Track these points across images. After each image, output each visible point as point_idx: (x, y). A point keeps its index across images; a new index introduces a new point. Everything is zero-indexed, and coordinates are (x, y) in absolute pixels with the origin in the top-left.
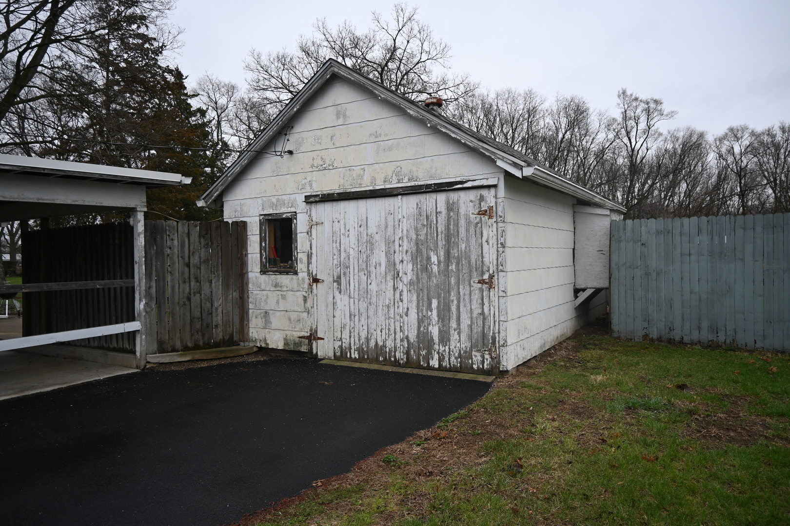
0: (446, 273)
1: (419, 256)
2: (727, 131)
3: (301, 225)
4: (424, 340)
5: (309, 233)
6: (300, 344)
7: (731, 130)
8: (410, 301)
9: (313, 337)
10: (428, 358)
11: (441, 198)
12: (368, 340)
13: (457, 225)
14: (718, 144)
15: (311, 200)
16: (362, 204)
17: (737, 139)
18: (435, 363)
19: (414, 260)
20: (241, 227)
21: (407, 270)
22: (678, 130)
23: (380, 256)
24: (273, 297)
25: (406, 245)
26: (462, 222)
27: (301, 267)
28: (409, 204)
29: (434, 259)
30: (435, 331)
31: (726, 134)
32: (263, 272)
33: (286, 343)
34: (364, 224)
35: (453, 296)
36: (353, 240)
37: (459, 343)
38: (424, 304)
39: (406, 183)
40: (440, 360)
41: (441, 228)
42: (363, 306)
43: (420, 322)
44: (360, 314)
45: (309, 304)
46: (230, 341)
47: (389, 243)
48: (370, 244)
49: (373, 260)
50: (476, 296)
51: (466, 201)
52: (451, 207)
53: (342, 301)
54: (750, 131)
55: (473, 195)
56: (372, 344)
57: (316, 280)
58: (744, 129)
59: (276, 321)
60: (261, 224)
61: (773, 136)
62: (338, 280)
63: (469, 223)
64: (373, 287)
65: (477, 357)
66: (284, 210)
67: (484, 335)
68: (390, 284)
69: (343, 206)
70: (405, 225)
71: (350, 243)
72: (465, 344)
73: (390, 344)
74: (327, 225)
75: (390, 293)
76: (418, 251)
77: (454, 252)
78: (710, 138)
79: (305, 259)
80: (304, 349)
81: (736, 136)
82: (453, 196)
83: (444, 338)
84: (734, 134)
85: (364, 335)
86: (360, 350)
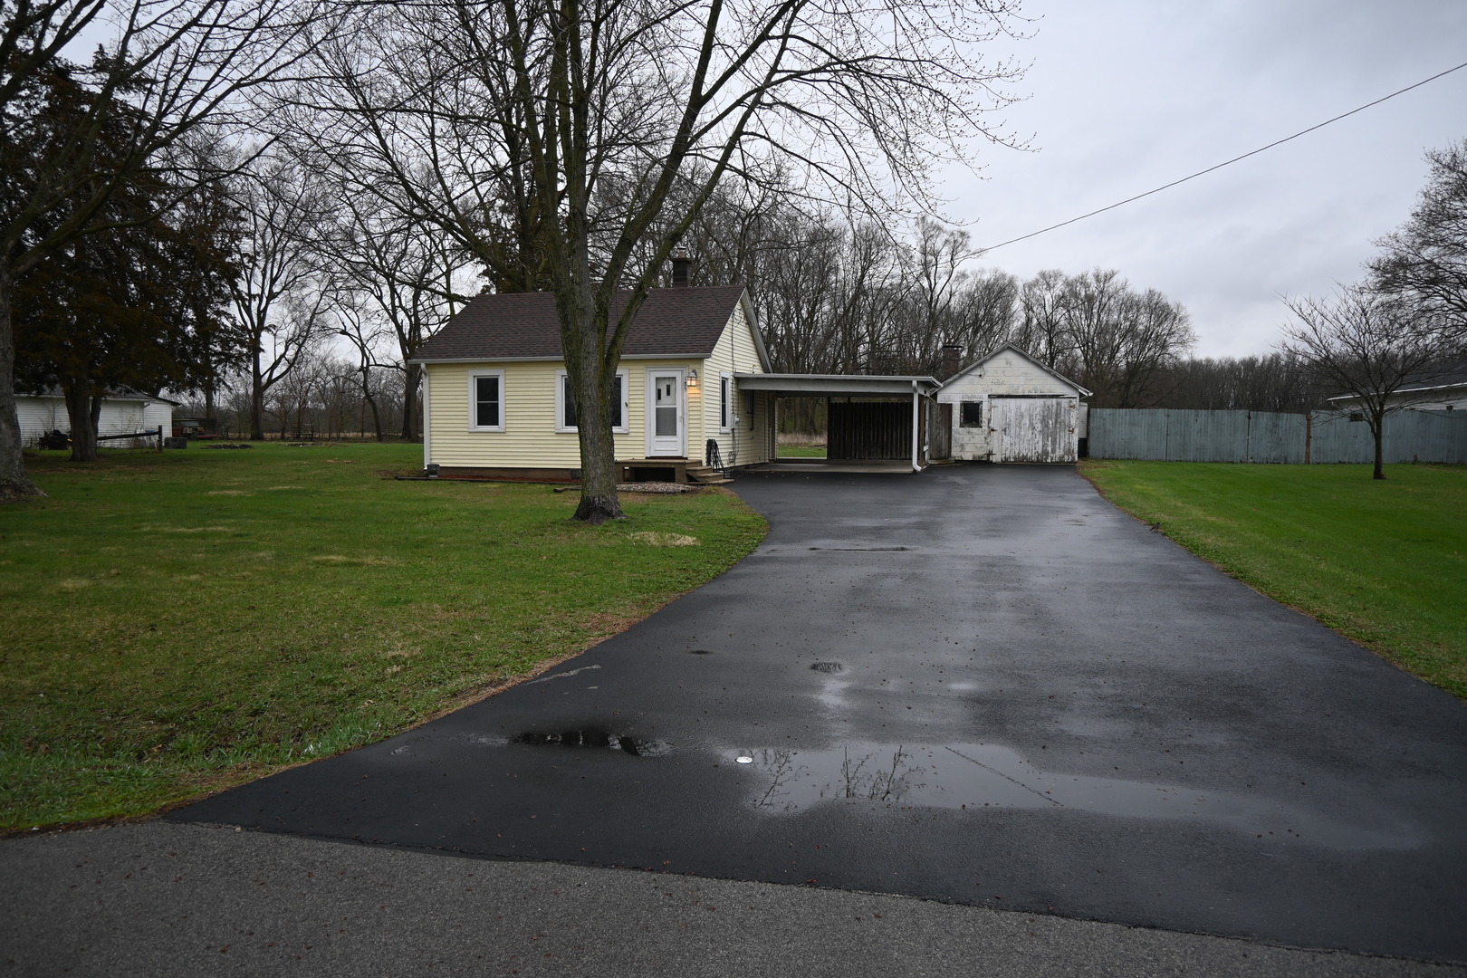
0: (1055, 428)
1: (1044, 421)
2: (1038, 277)
3: (985, 407)
4: (1045, 453)
5: (990, 410)
6: (982, 457)
7: (1043, 275)
8: (1039, 438)
9: (990, 453)
10: (1046, 459)
11: (1054, 400)
12: (1019, 454)
13: (1060, 410)
14: (1027, 291)
15: (990, 396)
16: (1018, 400)
17: (1049, 287)
18: (1049, 461)
19: (1042, 423)
20: (949, 407)
21: (1039, 426)
22: (983, 271)
23: (1026, 421)
24: (966, 439)
25: (1038, 417)
26: (1063, 409)
27: (984, 424)
28: (1040, 402)
29: (1050, 422)
30: (1050, 449)
31: (1037, 281)
32: (961, 426)
33: (974, 457)
34: (1019, 408)
35: (1058, 436)
36: (1013, 414)
37: (1059, 453)
38: (1045, 438)
39: (1039, 393)
40: (1052, 459)
41: (1054, 411)
42: (1017, 440)
43: (1043, 446)
44: (1015, 444)
45: (989, 440)
46: (945, 458)
47: (1031, 416)
48: (1022, 416)
49: (1023, 422)
50: (1067, 436)
51: (1064, 402)
52: (1058, 404)
53: (1006, 439)
54: (1064, 279)
55: (1067, 400)
56: (1021, 455)
57: (993, 430)
58: (1057, 275)
59: (968, 448)
60: (961, 405)
61: (1087, 286)
62: (1005, 430)
63: (1065, 410)
64: (1022, 433)
65: (1066, 457)
66: (976, 400)
67: (1069, 449)
68: (1031, 432)
69: (1008, 400)
70: (1038, 409)
71: (1012, 416)
72: (1062, 453)
73: (1029, 455)
74: (1000, 408)
75: (1030, 435)
76: (1044, 419)
77: (1059, 420)
78: (1019, 284)
79: (987, 421)
80: (984, 459)
81: (1048, 285)
82: (1059, 400)
83: (1054, 451)
84: (1047, 279)
85: (1017, 452)
86: (1015, 458)
